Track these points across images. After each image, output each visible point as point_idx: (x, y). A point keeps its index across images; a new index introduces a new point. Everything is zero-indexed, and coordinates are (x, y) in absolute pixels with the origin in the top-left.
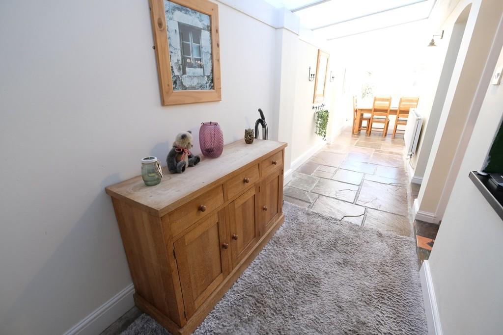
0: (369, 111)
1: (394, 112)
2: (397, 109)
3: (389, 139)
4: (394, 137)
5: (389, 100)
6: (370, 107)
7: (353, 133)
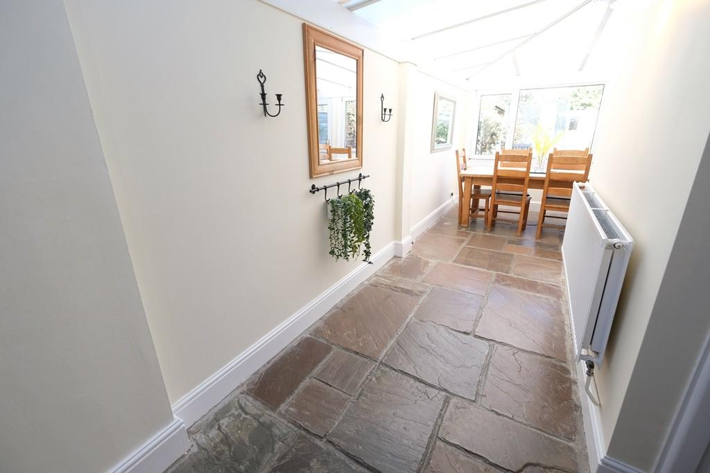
0: (487, 180)
1: (537, 183)
2: (544, 176)
3: (530, 238)
4: (542, 234)
5: (527, 159)
6: (489, 172)
7: (460, 223)
